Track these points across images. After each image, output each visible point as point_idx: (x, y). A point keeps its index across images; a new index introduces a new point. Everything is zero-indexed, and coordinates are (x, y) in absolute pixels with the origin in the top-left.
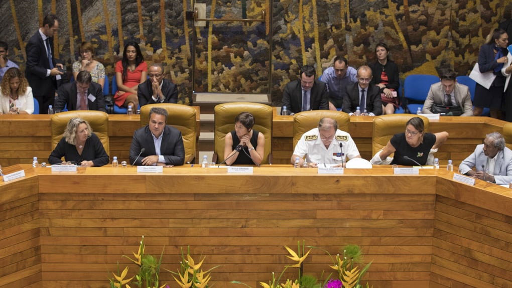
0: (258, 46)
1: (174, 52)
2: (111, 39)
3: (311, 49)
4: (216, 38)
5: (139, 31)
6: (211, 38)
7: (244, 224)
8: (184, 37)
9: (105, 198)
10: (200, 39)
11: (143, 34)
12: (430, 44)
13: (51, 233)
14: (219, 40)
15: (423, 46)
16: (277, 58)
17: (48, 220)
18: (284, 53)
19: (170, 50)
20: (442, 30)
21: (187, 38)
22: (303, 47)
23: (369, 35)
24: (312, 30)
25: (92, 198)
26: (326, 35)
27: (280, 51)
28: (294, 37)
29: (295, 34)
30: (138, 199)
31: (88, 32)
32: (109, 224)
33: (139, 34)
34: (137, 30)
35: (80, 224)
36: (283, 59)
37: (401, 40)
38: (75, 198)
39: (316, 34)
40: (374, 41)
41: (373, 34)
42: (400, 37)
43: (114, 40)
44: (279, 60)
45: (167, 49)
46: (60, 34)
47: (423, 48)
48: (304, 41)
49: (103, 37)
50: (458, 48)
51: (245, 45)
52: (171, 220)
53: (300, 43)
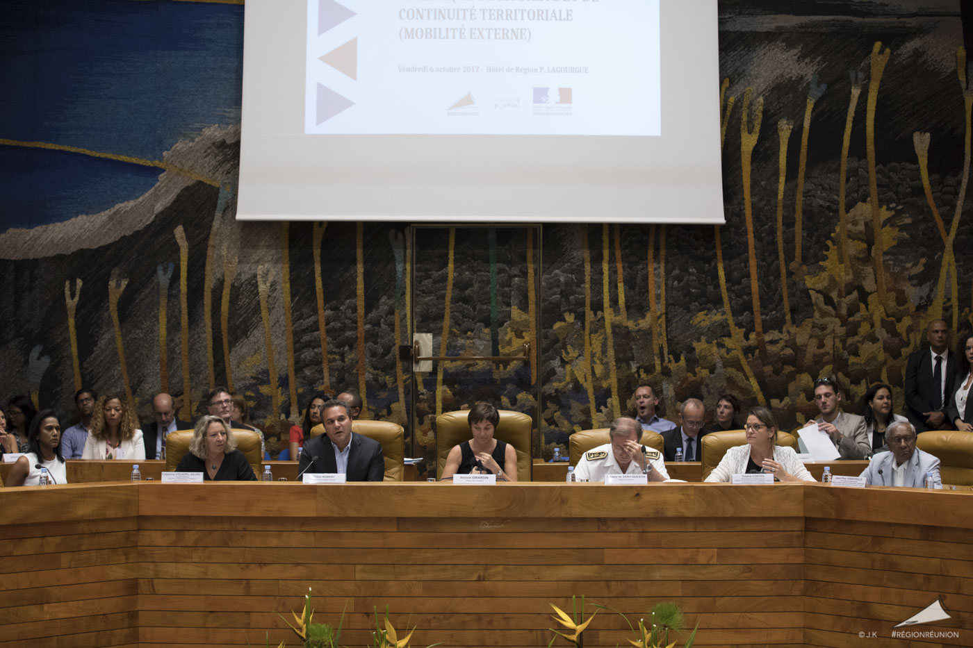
0: (518, 404)
1: (380, 414)
2: (277, 392)
3: (606, 407)
4: (449, 392)
5: (322, 378)
6: (441, 391)
7: (482, 574)
8: (396, 389)
9: (249, 527)
10: (423, 394)
11: (329, 385)
12: (803, 396)
13: (156, 589)
14: (454, 395)
15: (791, 400)
16: (550, 424)
17: (152, 566)
18: (562, 414)
19: (373, 410)
20: (821, 372)
21: (401, 390)
22: (592, 405)
23: (701, 382)
24: (606, 375)
25: (226, 527)
26: (629, 383)
27: (555, 412)
28: (578, 387)
29: (578, 382)
30: (304, 528)
31: (239, 380)
32: (254, 572)
33: (323, 383)
34: (320, 377)
35: (205, 573)
36: (559, 425)
37: (755, 390)
38: (199, 527)
39: (613, 382)
40: (709, 392)
41: (707, 381)
42: (752, 386)
43: (282, 394)
44: (553, 427)
45: (369, 409)
46: (194, 384)
47: (790, 403)
48: (594, 394)
49: (264, 390)
50: (849, 402)
51: (497, 403)
52: (359, 567)
53: (587, 397)
